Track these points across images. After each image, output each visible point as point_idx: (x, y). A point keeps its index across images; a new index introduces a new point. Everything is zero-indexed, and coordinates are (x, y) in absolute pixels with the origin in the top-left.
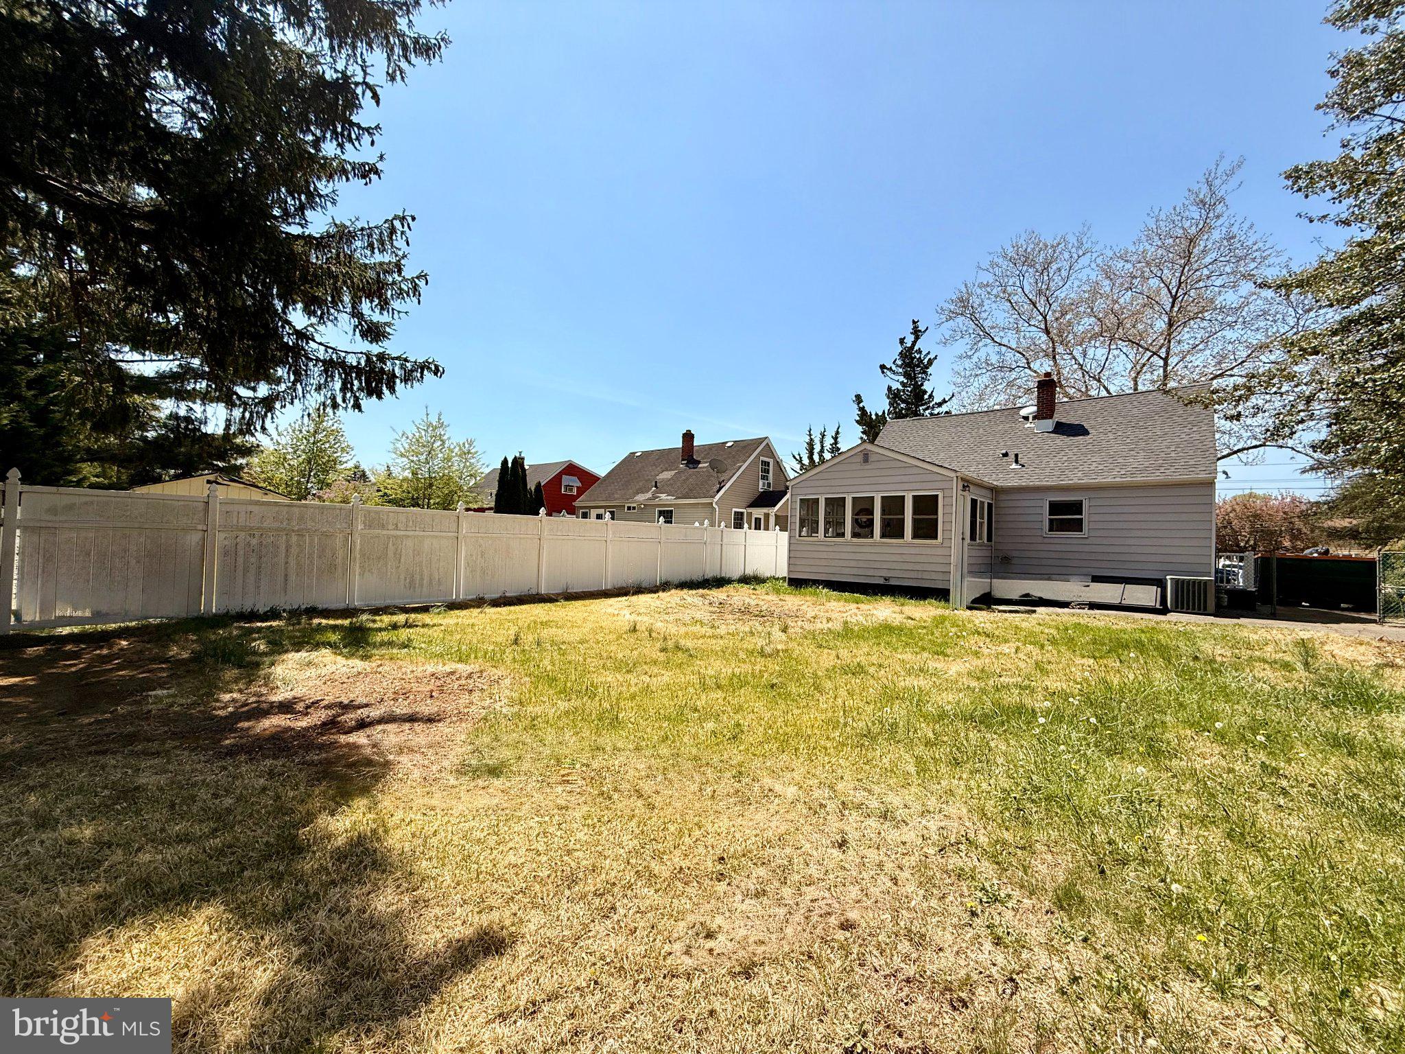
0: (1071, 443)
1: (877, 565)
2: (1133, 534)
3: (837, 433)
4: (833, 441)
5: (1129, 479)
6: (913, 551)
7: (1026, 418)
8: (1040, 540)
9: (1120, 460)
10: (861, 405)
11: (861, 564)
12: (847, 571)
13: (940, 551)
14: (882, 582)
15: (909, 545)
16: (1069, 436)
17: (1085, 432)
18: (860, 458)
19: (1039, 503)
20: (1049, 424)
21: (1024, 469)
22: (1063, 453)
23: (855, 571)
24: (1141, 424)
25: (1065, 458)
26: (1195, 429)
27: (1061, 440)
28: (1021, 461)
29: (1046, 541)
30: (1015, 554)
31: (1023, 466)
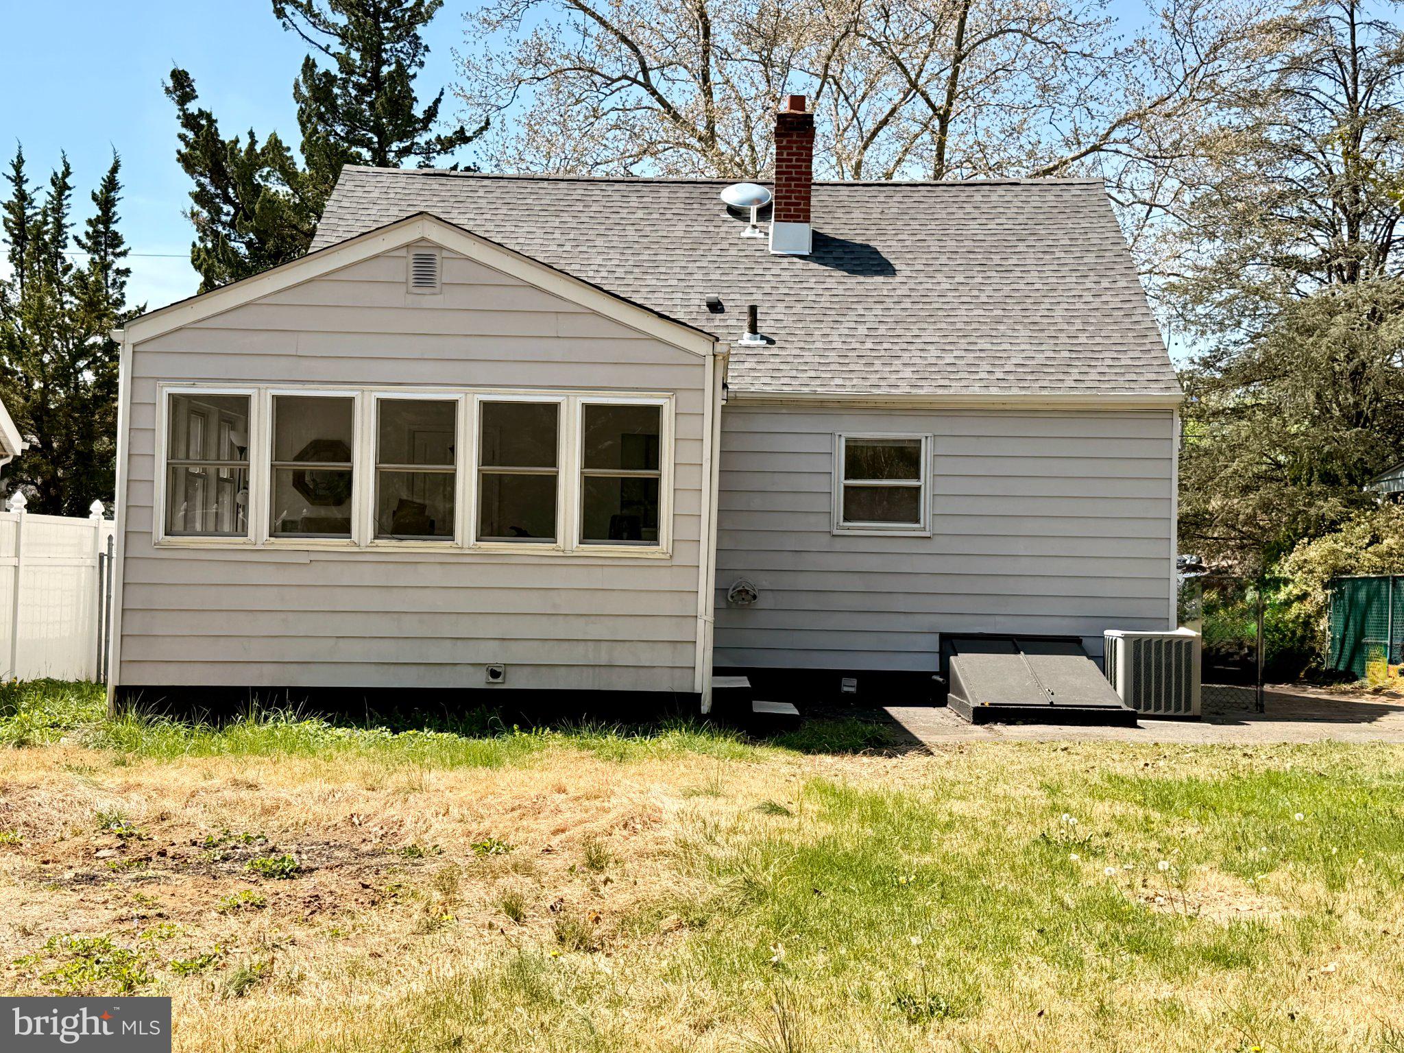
0: (860, 290)
1: (464, 628)
2: (1029, 527)
3: (111, 184)
4: (95, 212)
5: (1015, 391)
6: (580, 579)
7: (737, 212)
8: (823, 542)
9: (983, 344)
10: (192, 107)
11: (411, 627)
12: (356, 652)
13: (664, 580)
14: (479, 681)
15: (567, 561)
16: (853, 272)
17: (885, 268)
18: (404, 269)
19: (822, 445)
20: (799, 236)
21: (774, 350)
22: (852, 316)
23: (389, 651)
24: (996, 259)
25: (862, 330)
26: (1105, 283)
27: (836, 281)
28: (763, 328)
29: (839, 545)
30: (764, 582)
31: (771, 342)
